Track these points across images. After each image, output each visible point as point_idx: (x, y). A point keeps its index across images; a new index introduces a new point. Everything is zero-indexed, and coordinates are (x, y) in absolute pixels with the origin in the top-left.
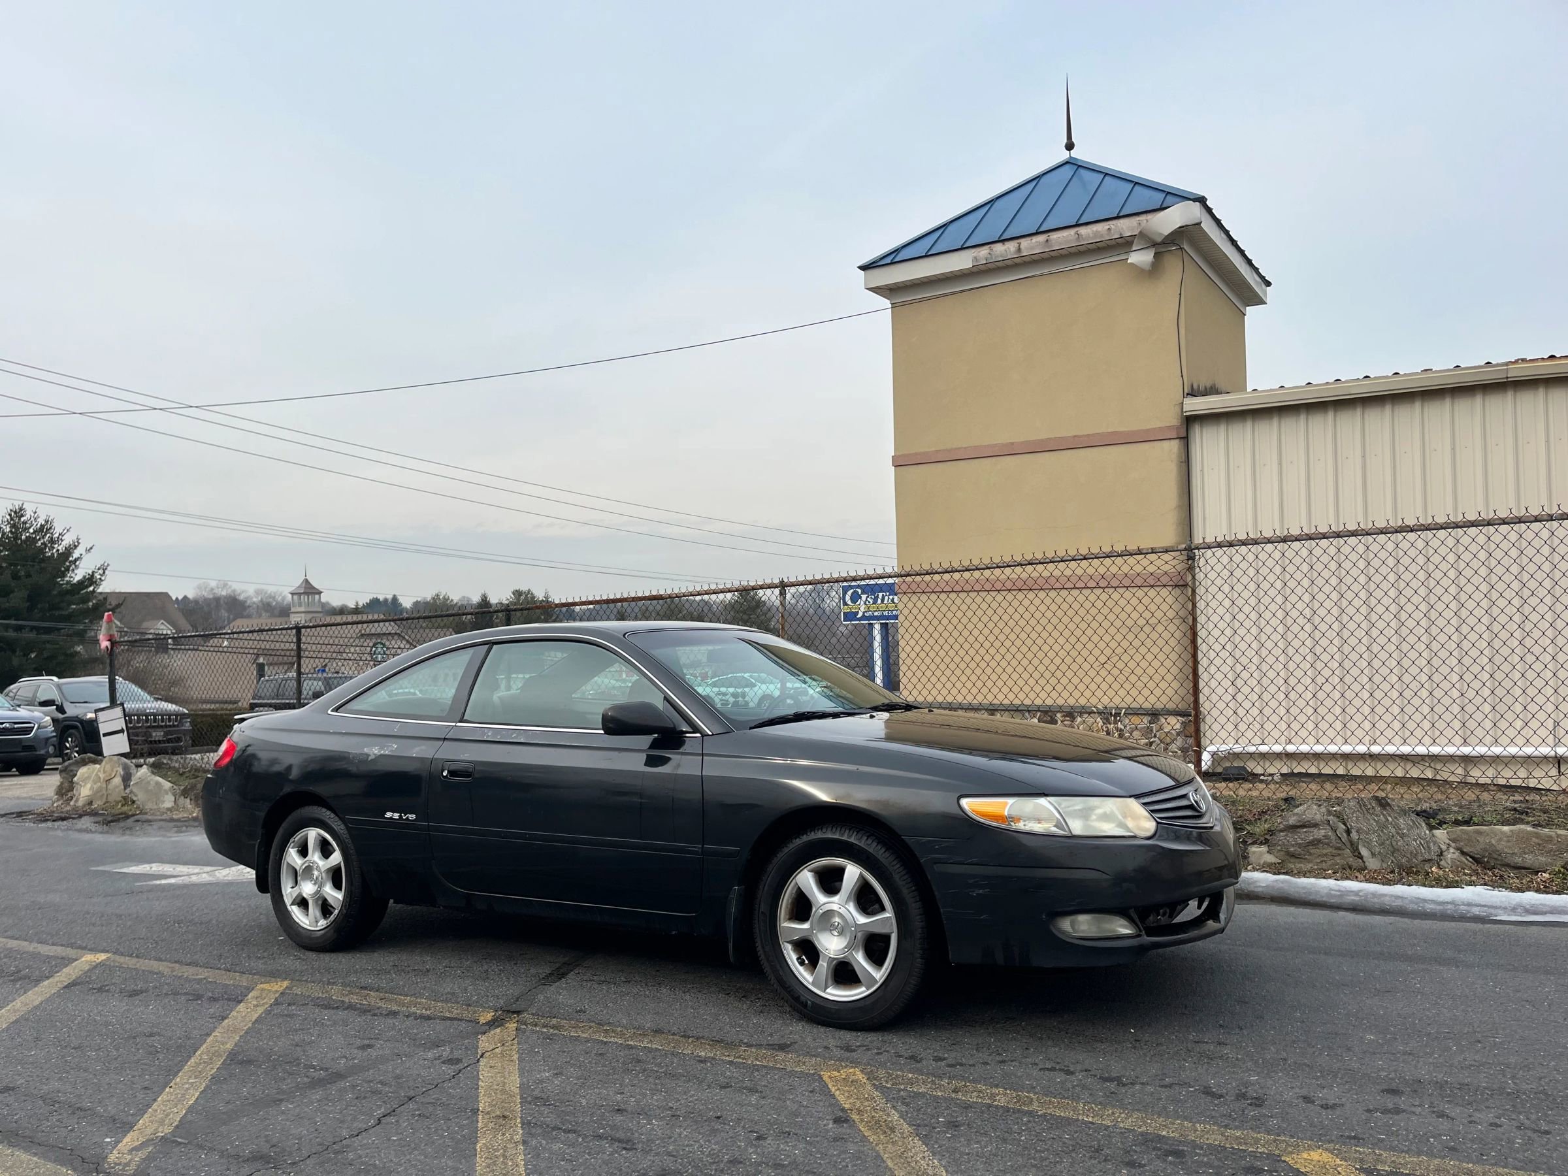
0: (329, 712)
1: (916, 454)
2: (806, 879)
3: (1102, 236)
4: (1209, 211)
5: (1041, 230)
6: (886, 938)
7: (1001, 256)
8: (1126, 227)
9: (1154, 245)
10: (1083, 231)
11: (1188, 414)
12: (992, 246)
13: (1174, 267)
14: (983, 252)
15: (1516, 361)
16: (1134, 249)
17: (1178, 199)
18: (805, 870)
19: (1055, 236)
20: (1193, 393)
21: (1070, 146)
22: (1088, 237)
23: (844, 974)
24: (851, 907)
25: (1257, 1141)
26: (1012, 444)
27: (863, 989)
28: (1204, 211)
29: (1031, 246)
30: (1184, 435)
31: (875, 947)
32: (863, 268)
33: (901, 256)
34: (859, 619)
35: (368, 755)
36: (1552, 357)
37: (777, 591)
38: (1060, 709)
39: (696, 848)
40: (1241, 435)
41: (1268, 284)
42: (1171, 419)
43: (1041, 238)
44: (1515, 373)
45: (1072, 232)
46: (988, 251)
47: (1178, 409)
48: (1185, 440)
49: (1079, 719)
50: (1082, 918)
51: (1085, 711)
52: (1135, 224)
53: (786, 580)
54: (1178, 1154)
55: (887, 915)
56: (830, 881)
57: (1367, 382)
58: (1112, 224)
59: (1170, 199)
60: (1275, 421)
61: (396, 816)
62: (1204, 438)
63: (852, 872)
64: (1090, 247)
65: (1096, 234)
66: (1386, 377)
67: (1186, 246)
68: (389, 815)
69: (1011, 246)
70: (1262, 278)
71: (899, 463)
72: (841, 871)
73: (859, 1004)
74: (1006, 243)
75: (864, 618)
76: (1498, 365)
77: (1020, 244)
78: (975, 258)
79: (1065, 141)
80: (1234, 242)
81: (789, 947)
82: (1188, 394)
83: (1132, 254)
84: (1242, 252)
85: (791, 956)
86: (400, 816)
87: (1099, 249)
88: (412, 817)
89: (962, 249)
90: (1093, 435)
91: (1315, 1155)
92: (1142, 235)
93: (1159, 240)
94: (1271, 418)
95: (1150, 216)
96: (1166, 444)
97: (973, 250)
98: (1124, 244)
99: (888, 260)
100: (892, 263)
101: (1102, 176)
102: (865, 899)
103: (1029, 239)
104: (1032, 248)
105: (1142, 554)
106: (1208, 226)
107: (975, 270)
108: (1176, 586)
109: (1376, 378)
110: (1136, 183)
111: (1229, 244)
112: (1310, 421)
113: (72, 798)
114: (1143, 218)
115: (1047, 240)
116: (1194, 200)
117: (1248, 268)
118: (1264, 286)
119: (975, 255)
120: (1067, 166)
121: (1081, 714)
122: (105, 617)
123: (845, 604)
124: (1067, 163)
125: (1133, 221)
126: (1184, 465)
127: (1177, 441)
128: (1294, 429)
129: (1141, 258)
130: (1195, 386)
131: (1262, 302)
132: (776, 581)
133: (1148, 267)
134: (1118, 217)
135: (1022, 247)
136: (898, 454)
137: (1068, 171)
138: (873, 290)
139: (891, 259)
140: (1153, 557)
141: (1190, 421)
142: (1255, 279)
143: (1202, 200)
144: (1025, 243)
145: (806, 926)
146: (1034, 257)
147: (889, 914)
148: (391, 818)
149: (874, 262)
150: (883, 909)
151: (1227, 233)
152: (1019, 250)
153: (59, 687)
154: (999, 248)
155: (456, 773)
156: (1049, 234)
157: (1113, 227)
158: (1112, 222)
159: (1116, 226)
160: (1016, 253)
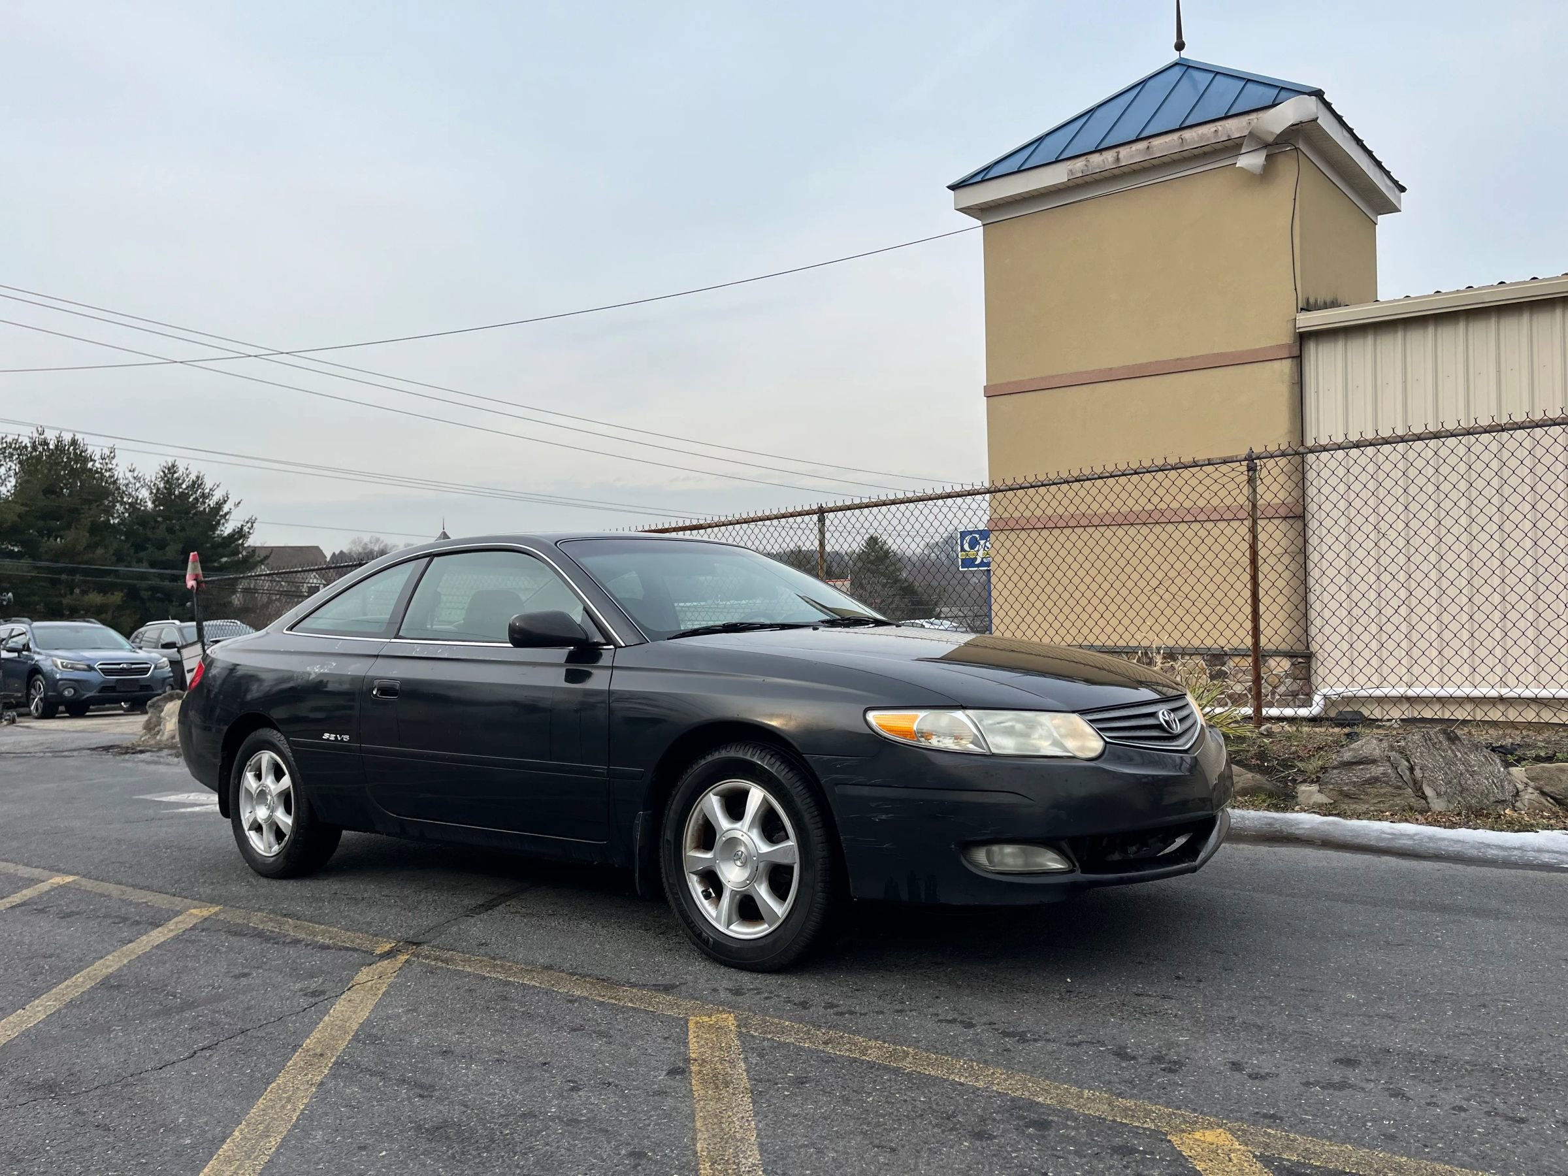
0: (285, 631)
1: (1008, 383)
2: (712, 803)
3: (1208, 139)
4: (1328, 105)
5: (1142, 136)
6: (789, 869)
7: (1098, 167)
8: (1235, 128)
9: (1266, 146)
10: (1187, 134)
11: (1301, 330)
12: (1089, 157)
13: (1287, 169)
14: (1079, 164)
16: (1243, 151)
17: (1292, 94)
18: (711, 794)
19: (1156, 142)
20: (1307, 308)
21: (1180, 46)
22: (1193, 141)
23: (748, 909)
24: (755, 834)
25: (1148, 1113)
26: (1111, 369)
27: (766, 926)
28: (1321, 105)
29: (1131, 155)
30: (1298, 353)
31: (778, 878)
32: (953, 187)
33: (993, 173)
34: (978, 566)
35: (310, 674)
37: (815, 517)
38: (1159, 650)
39: (601, 768)
40: (1360, 351)
41: (1403, 189)
42: (1285, 337)
43: (1142, 145)
45: (1175, 136)
46: (1084, 163)
47: (1290, 326)
48: (1299, 359)
49: (1181, 661)
50: (1008, 849)
51: (1186, 652)
52: (1245, 124)
53: (824, 506)
54: (1043, 1125)
55: (791, 843)
56: (735, 806)
57: (1502, 288)
59: (1283, 94)
60: (1400, 334)
61: (332, 737)
62: (1320, 356)
63: (756, 796)
64: (1196, 152)
65: (1202, 137)
66: (1525, 282)
67: (1301, 146)
68: (326, 736)
69: (1109, 156)
70: (1396, 183)
71: (991, 393)
72: (745, 794)
73: (760, 944)
74: (1104, 153)
75: (982, 564)
77: (1119, 152)
78: (1071, 171)
79: (1175, 40)
80: (1359, 142)
81: (695, 878)
82: (1302, 309)
83: (1241, 157)
84: (1370, 153)
85: (696, 888)
86: (336, 737)
87: (1205, 154)
88: (346, 738)
89: (1057, 161)
90: (1197, 357)
91: (1210, 1136)
92: (1252, 136)
93: (1271, 139)
94: (1396, 332)
95: (1261, 115)
96: (1277, 364)
97: (1069, 163)
98: (1233, 147)
99: (979, 178)
100: (983, 181)
101: (1213, 75)
102: (770, 827)
103: (1128, 147)
104: (1132, 157)
105: (1197, 466)
106: (1326, 123)
107: (1070, 184)
108: (1285, 518)
109: (1512, 284)
110: (1248, 80)
111: (1353, 144)
112: (1439, 336)
113: (159, 732)
114: (1253, 116)
115: (1148, 148)
116: (1310, 94)
117: (1377, 170)
118: (1397, 191)
119: (1070, 167)
120: (1177, 68)
122: (191, 557)
123: (963, 550)
124: (1176, 64)
125: (1244, 120)
126: (1297, 387)
127: (1290, 360)
128: (1421, 342)
129: (1251, 161)
130: (1312, 300)
131: (1395, 209)
132: (815, 507)
133: (1258, 171)
134: (1226, 117)
135: (1121, 156)
136: (990, 384)
137: (1177, 72)
138: (961, 210)
139: (983, 176)
140: (1210, 469)
141: (1304, 338)
142: (1387, 185)
143: (1319, 94)
144: (1124, 152)
145: (709, 855)
146: (1134, 167)
147: (792, 843)
148: (328, 739)
149: (964, 181)
150: (787, 838)
151: (1350, 131)
152: (1118, 159)
153: (180, 630)
154: (1096, 159)
155: (384, 691)
156: (1151, 140)
157: (1220, 128)
158: (1218, 124)
159: (1224, 127)
160: (1114, 163)
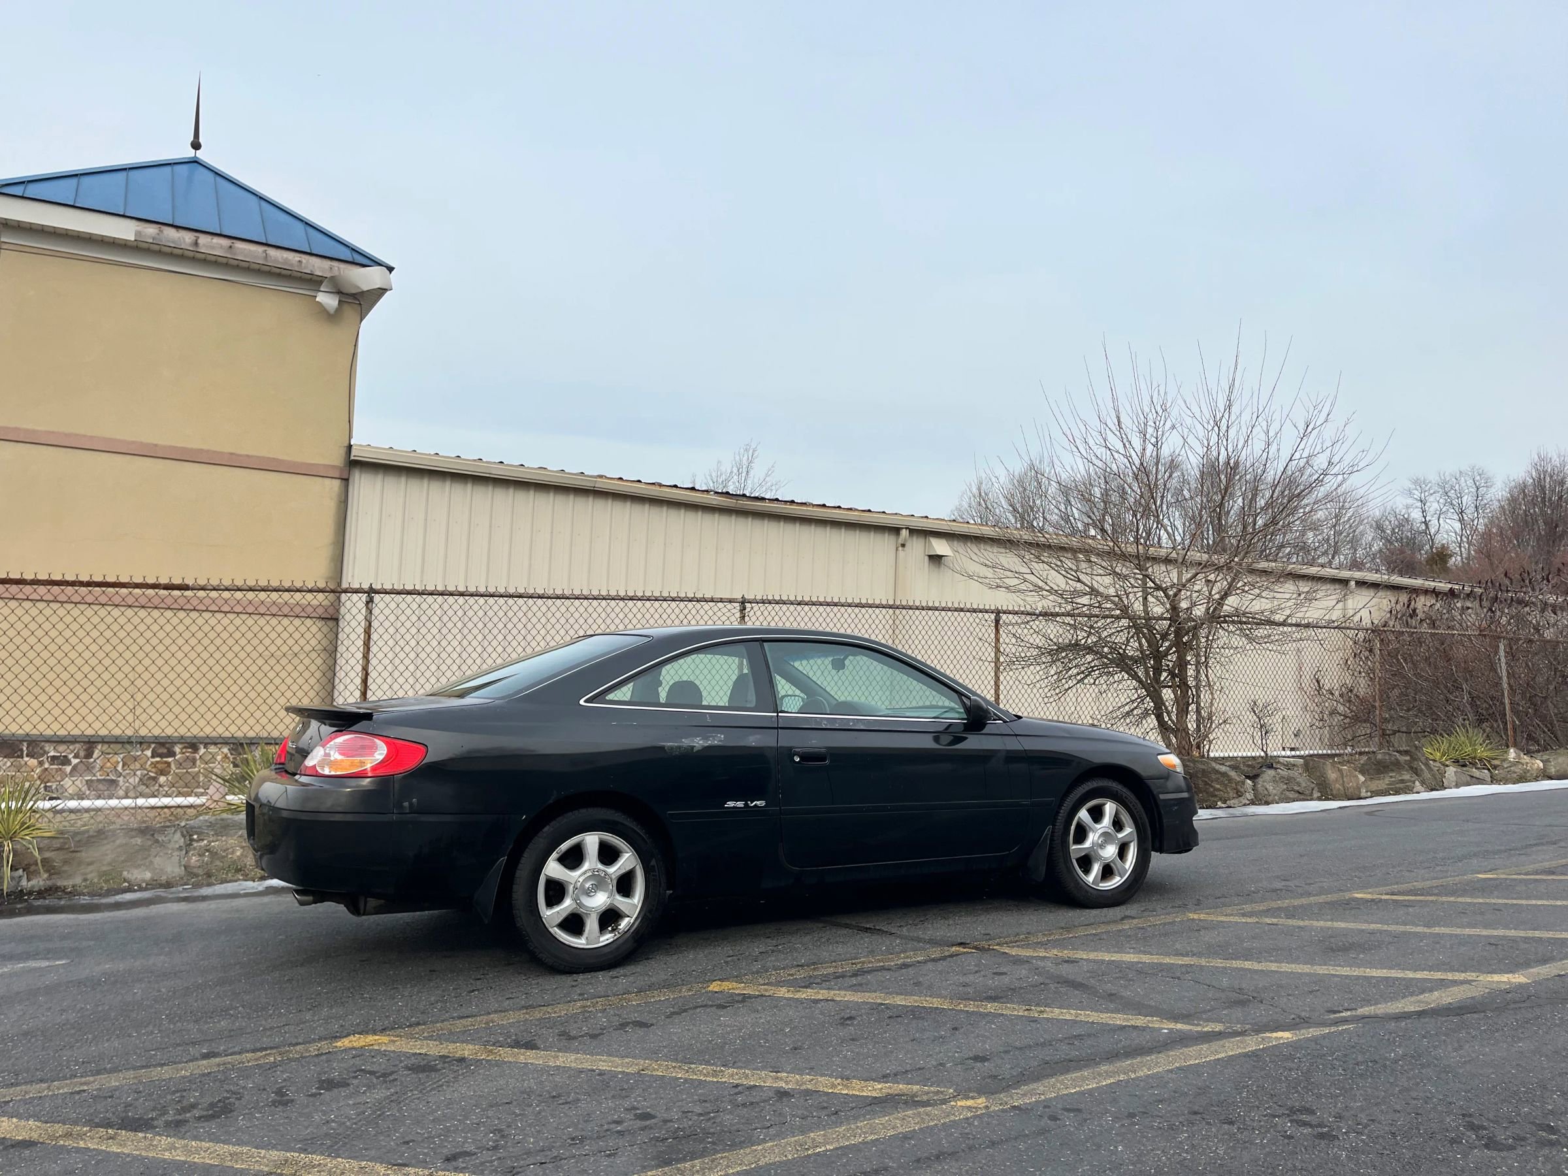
0: (582, 702)
2: (1083, 815)
3: (292, 265)
5: (226, 233)
7: (173, 242)
8: (318, 267)
9: (339, 292)
10: (272, 252)
11: (354, 459)
12: (163, 227)
13: (352, 318)
14: (150, 230)
15: (601, 476)
16: (322, 289)
17: (372, 263)
18: (1083, 809)
19: (239, 245)
21: (196, 145)
22: (276, 260)
23: (1108, 872)
26: (156, 445)
27: (1119, 879)
29: (211, 246)
30: (345, 477)
33: (32, 190)
36: (621, 479)
38: (182, 740)
39: (1028, 801)
42: (336, 458)
43: (225, 242)
44: (601, 485)
45: (261, 249)
46: (156, 231)
47: (343, 451)
49: (202, 751)
51: (209, 742)
52: (327, 267)
56: (1097, 814)
57: (501, 466)
58: (305, 258)
59: (357, 256)
60: (426, 481)
61: (740, 804)
62: (362, 484)
63: (1110, 808)
65: (286, 261)
67: (363, 305)
68: (731, 804)
69: (188, 237)
72: (1103, 807)
74: (180, 231)
76: (588, 476)
77: (198, 238)
78: (140, 232)
79: (190, 139)
81: (1076, 862)
83: (320, 293)
86: (746, 805)
88: (765, 803)
92: (333, 280)
93: (345, 289)
95: (342, 266)
96: (327, 481)
97: (139, 223)
98: (314, 282)
100: (24, 197)
101: (255, 197)
103: (209, 237)
104: (213, 248)
107: (137, 245)
108: (320, 618)
109: (508, 465)
110: (305, 223)
112: (453, 491)
114: (335, 264)
115: (231, 247)
116: (384, 268)
119: (139, 228)
121: (206, 745)
125: (325, 263)
126: (343, 505)
127: (337, 481)
129: (327, 300)
133: (332, 312)
134: (311, 254)
135: (200, 241)
139: (22, 191)
141: (352, 465)
143: (389, 268)
144: (203, 240)
146: (209, 257)
147: (1132, 829)
148: (734, 807)
152: (196, 244)
154: (171, 233)
155: (806, 757)
156: (234, 241)
157: (304, 261)
158: (304, 256)
159: (308, 262)
160: (191, 245)
